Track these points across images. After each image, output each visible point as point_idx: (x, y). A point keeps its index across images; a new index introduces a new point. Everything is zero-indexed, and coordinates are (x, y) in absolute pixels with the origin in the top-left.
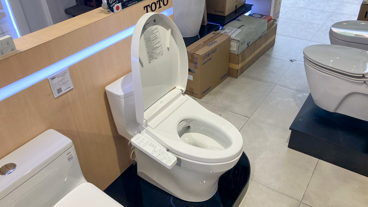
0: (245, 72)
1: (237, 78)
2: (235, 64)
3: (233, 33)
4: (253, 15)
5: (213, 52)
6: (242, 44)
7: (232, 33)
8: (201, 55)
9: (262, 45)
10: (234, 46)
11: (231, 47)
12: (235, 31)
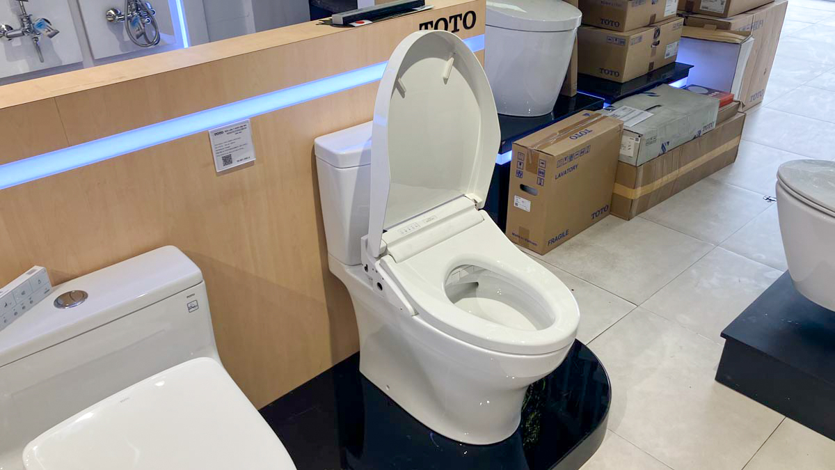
0: (650, 210)
1: (629, 220)
2: (628, 187)
3: (633, 118)
4: (690, 89)
5: (582, 153)
6: (649, 143)
7: (630, 117)
9: (703, 155)
10: (629, 146)
11: (623, 148)
12: (638, 115)
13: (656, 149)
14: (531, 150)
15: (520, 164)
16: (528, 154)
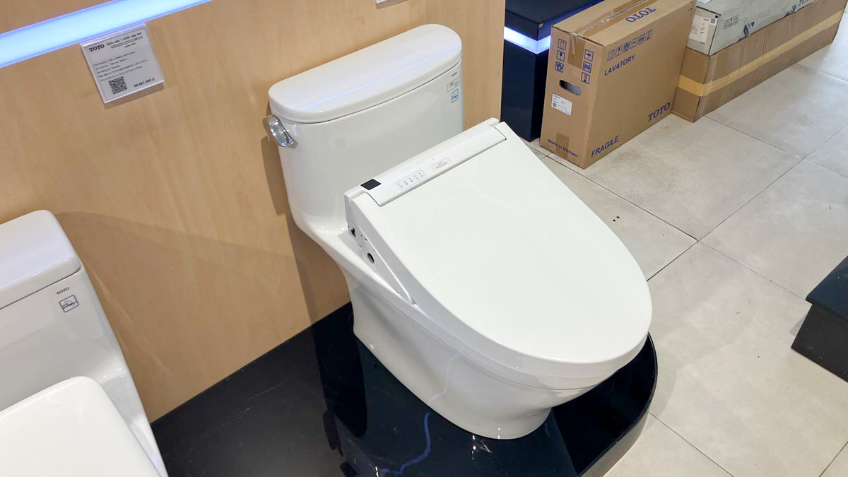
0: (720, 108)
1: (694, 122)
2: (696, 81)
6: (728, 24)
9: (795, 36)
10: (702, 29)
11: (693, 31)
13: (737, 32)
14: (575, 37)
15: (561, 55)
16: (571, 43)
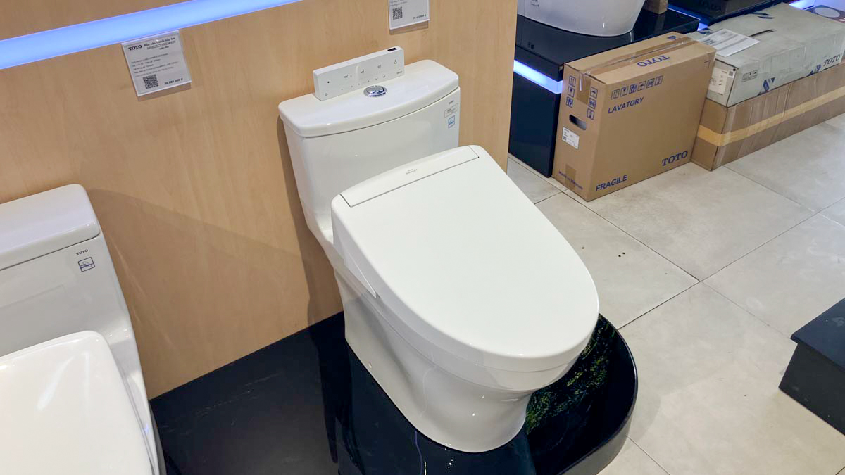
0: (740, 159)
1: (711, 170)
2: (714, 131)
3: (731, 45)
4: (816, 10)
5: (650, 83)
6: (747, 78)
7: (729, 44)
8: (607, 84)
9: (820, 95)
10: (721, 81)
11: (712, 83)
12: (739, 42)
13: (756, 86)
14: (583, 75)
